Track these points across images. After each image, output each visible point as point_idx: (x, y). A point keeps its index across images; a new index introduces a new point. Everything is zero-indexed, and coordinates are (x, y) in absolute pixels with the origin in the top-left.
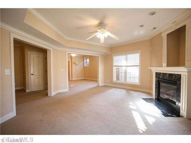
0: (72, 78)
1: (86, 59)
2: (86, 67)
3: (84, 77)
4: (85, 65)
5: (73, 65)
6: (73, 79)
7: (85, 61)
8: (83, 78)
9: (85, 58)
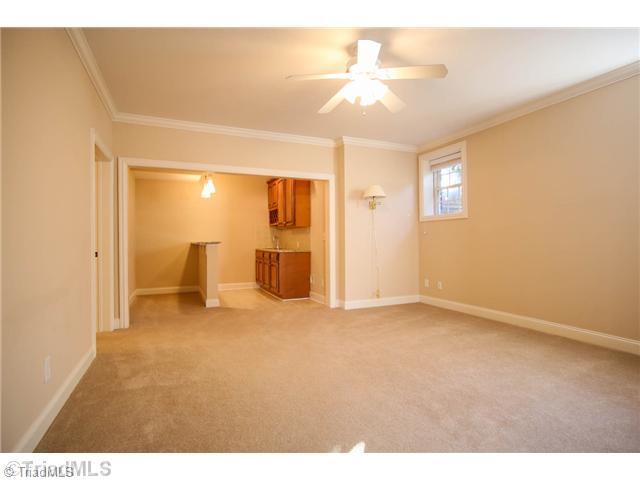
0: (341, 295)
1: (435, 167)
2: (431, 222)
3: (423, 291)
4: (428, 211)
5: (350, 207)
6: (349, 305)
7: (427, 181)
8: (416, 298)
9: (424, 164)
